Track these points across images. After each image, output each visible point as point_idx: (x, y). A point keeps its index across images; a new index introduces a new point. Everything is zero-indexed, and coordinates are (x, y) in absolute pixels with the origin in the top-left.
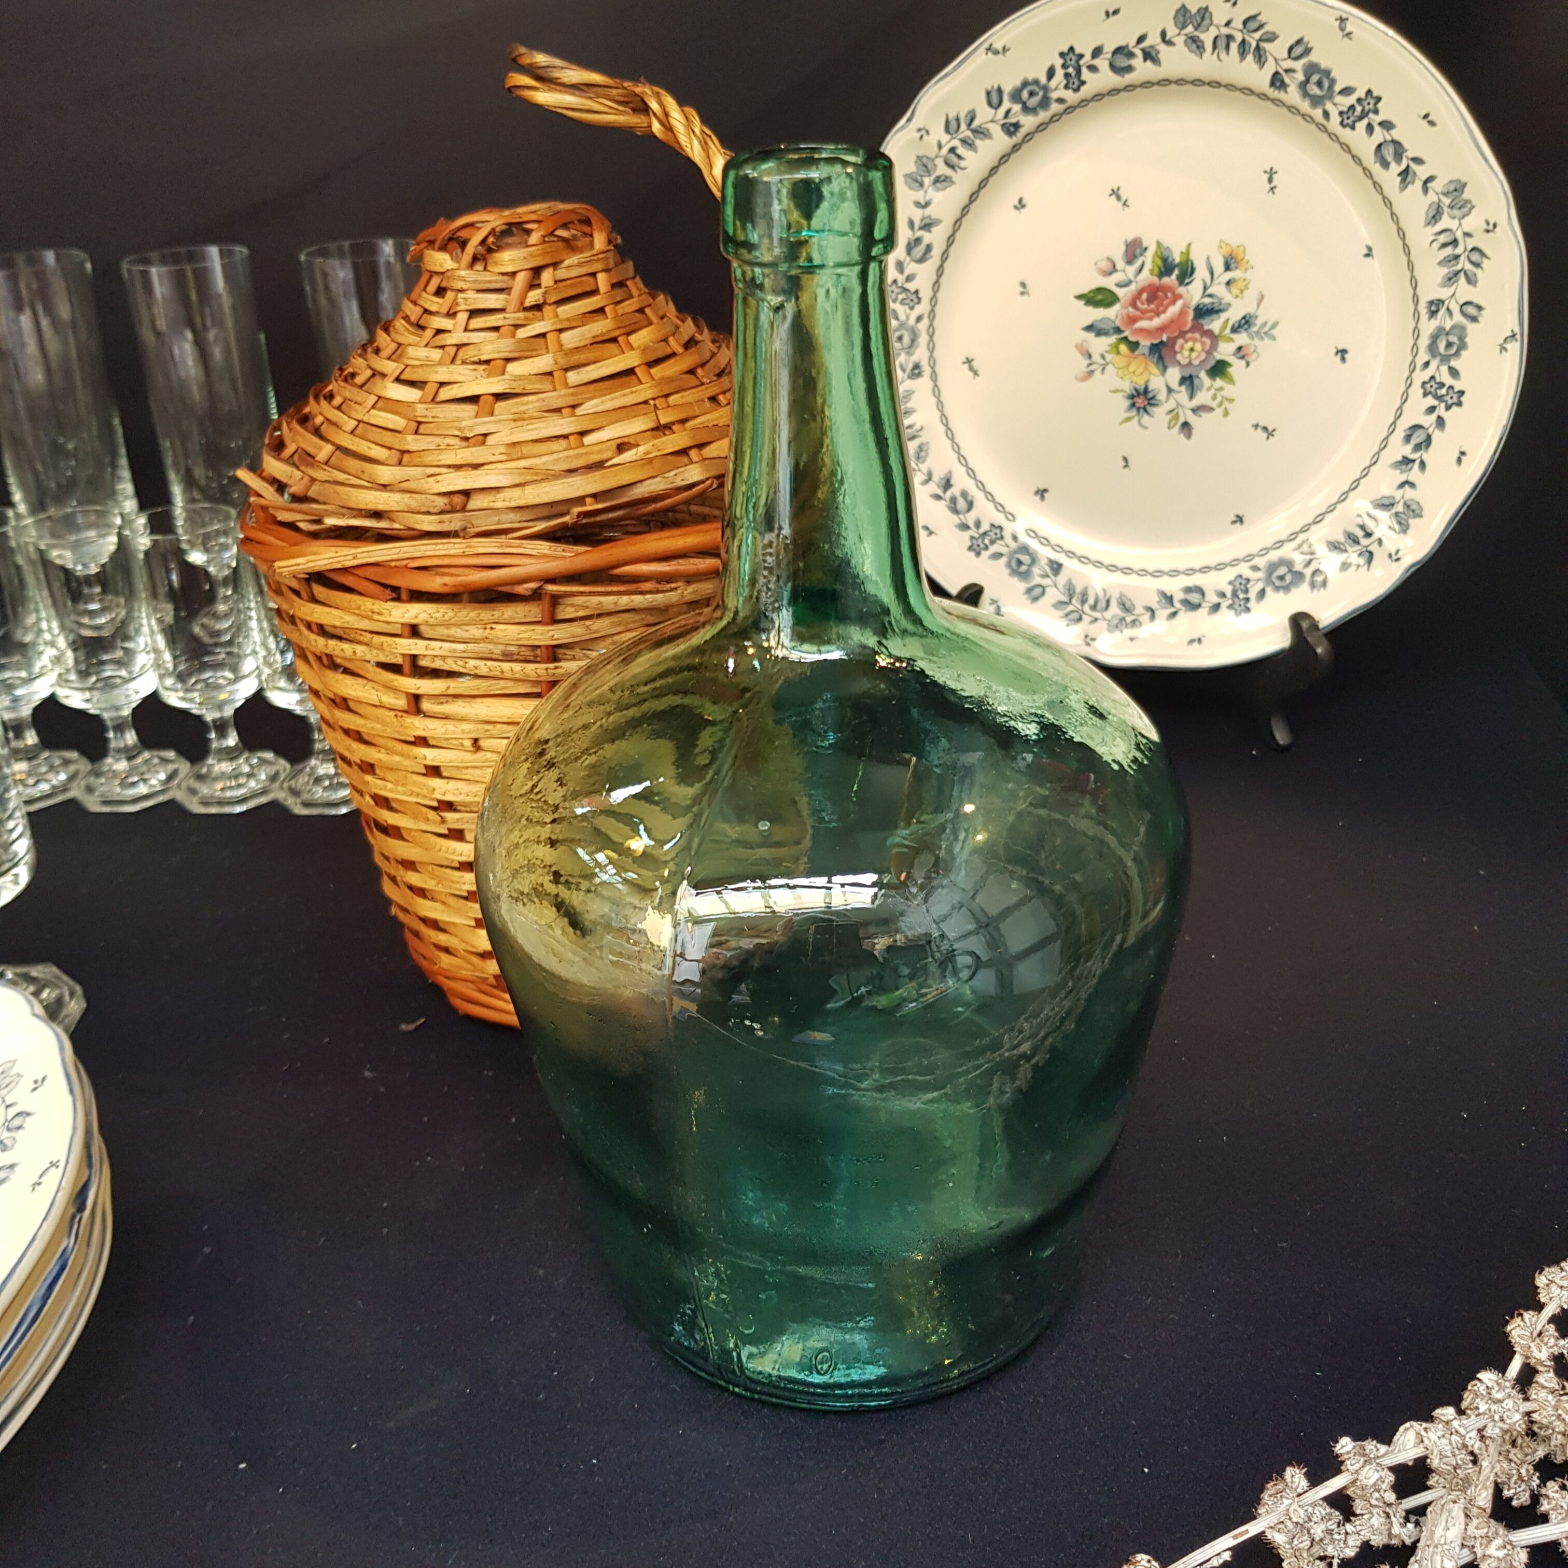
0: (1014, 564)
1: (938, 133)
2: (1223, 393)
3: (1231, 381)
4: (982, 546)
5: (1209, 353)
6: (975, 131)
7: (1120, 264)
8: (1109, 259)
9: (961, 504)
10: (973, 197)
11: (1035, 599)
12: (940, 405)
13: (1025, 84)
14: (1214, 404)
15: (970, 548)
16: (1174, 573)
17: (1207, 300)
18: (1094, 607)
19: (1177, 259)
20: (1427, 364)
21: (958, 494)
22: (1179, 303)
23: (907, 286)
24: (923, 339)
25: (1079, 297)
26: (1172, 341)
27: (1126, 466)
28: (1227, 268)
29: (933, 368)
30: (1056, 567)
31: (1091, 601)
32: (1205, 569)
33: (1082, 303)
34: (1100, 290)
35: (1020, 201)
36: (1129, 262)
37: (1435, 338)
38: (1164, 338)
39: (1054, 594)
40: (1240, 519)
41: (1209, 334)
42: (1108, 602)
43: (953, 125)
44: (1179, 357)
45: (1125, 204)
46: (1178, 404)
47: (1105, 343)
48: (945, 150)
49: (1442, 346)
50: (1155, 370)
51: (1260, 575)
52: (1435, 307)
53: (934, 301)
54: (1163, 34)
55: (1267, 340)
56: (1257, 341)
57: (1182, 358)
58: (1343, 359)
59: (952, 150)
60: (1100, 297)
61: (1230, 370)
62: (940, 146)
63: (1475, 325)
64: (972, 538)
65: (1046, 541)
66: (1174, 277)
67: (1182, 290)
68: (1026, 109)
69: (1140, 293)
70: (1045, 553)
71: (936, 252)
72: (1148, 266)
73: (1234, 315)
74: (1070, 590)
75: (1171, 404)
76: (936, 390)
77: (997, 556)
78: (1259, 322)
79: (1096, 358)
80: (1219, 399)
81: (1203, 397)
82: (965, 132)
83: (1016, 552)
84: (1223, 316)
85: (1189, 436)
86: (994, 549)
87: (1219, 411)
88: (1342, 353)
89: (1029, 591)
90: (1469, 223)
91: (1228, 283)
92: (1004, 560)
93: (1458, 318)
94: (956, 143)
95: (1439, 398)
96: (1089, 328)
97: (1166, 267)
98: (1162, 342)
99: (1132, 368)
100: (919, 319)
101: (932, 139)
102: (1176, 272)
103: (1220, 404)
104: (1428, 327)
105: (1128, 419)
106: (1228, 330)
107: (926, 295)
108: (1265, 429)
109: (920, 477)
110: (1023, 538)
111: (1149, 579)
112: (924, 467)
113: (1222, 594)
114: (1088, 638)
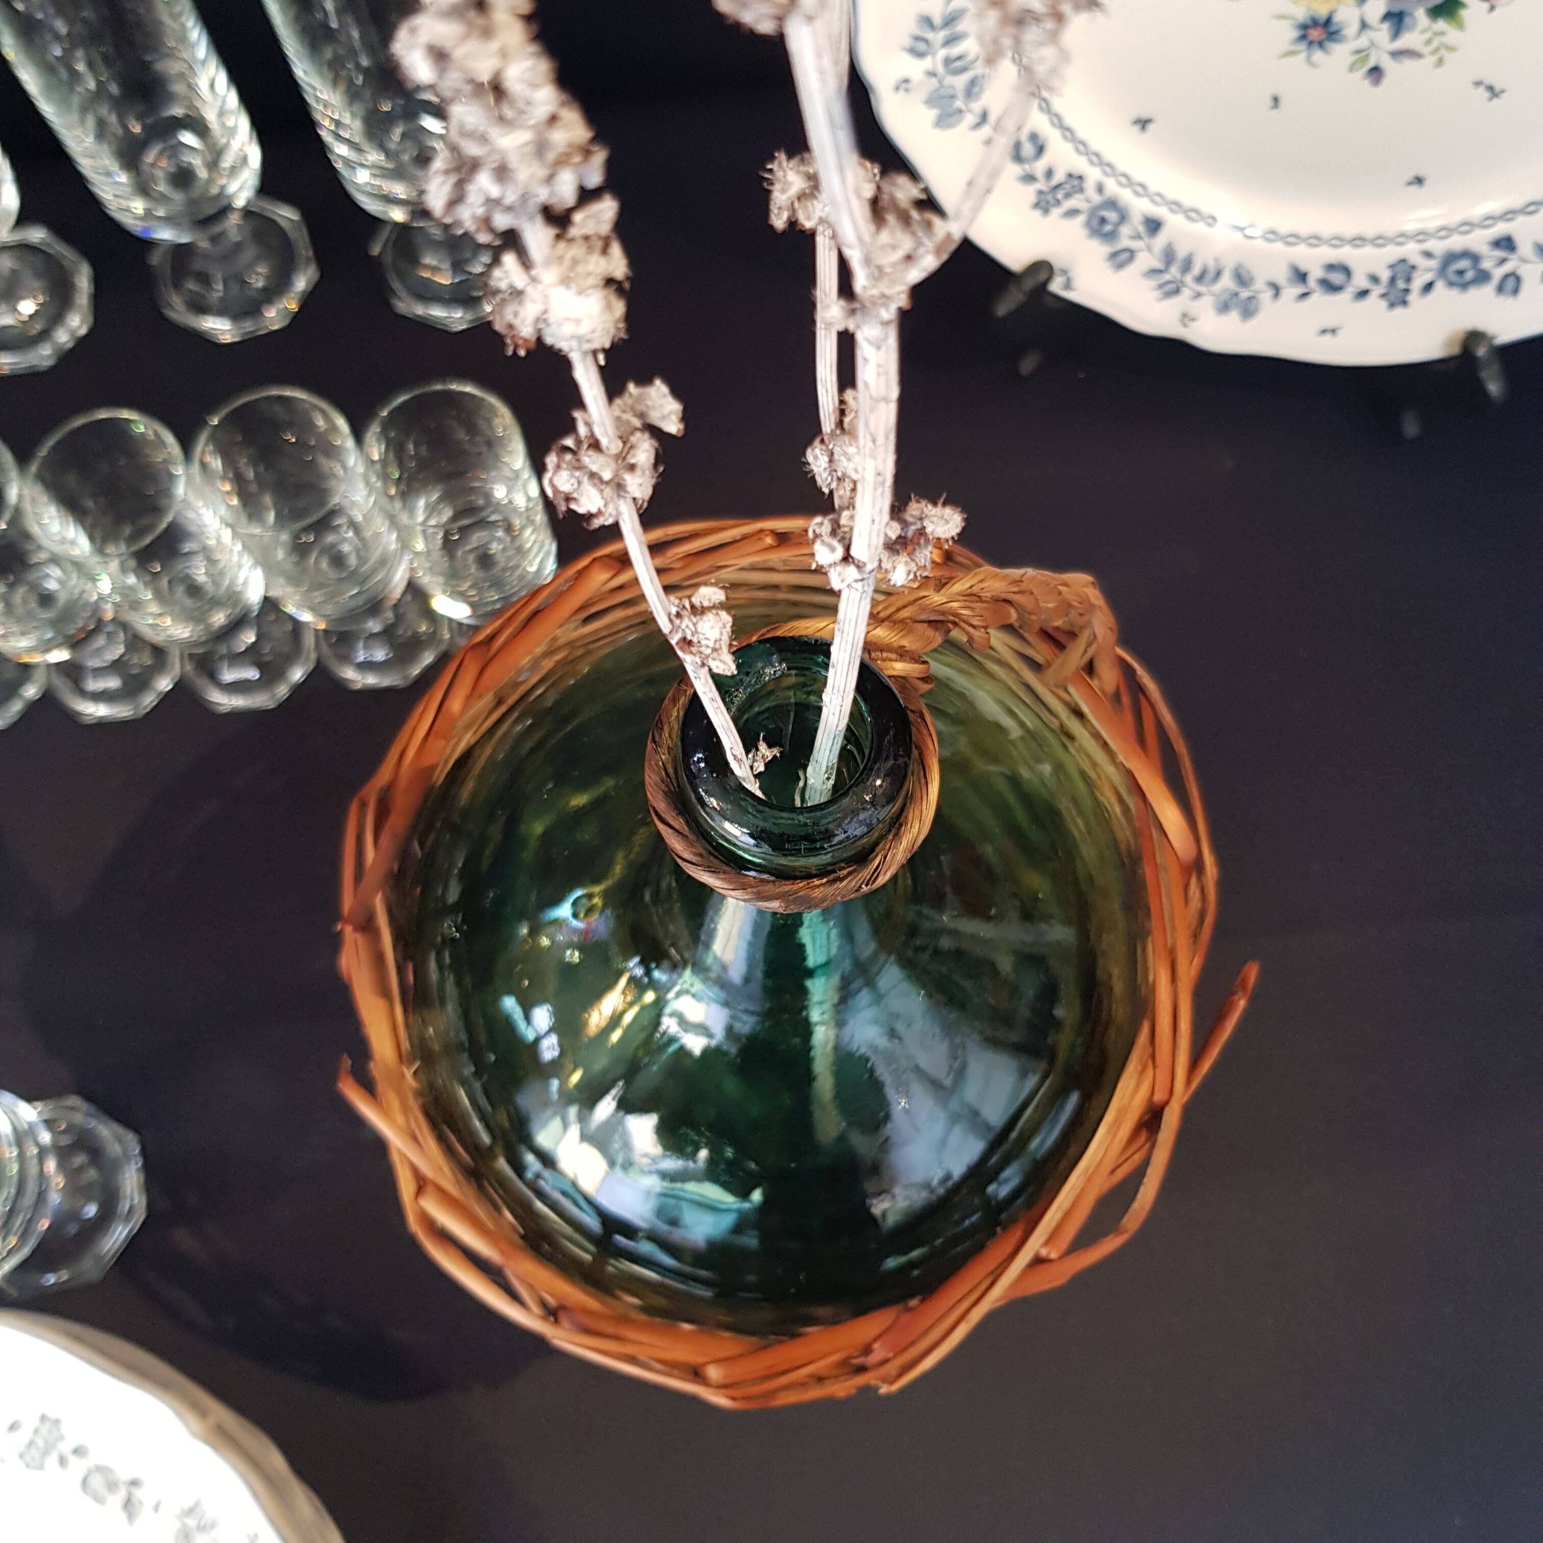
0: (1095, 222)
2: (1444, 39)
3: (1460, 26)
4: (1052, 202)
9: (1028, 149)
11: (1121, 266)
14: (1425, 50)
15: (1037, 205)
16: (1315, 240)
18: (1200, 279)
21: (1023, 136)
27: (1275, 107)
30: (1154, 226)
31: (1196, 270)
32: (1358, 242)
39: (1146, 260)
40: (1419, 181)
42: (1219, 273)
46: (1372, 44)
51: (1433, 264)
64: (1040, 192)
65: (1141, 189)
70: (1140, 207)
74: (1169, 256)
75: (1363, 42)
77: (1073, 213)
80: (1435, 44)
81: (1411, 40)
83: (1099, 207)
85: (1376, 83)
86: (1068, 204)
87: (1431, 60)
89: (1114, 255)
92: (1081, 219)
103: (1435, 51)
105: (1291, 53)
108: (1490, 88)
109: (970, 119)
110: (1112, 187)
111: (1279, 246)
112: (977, 106)
113: (1375, 279)
114: (1186, 318)
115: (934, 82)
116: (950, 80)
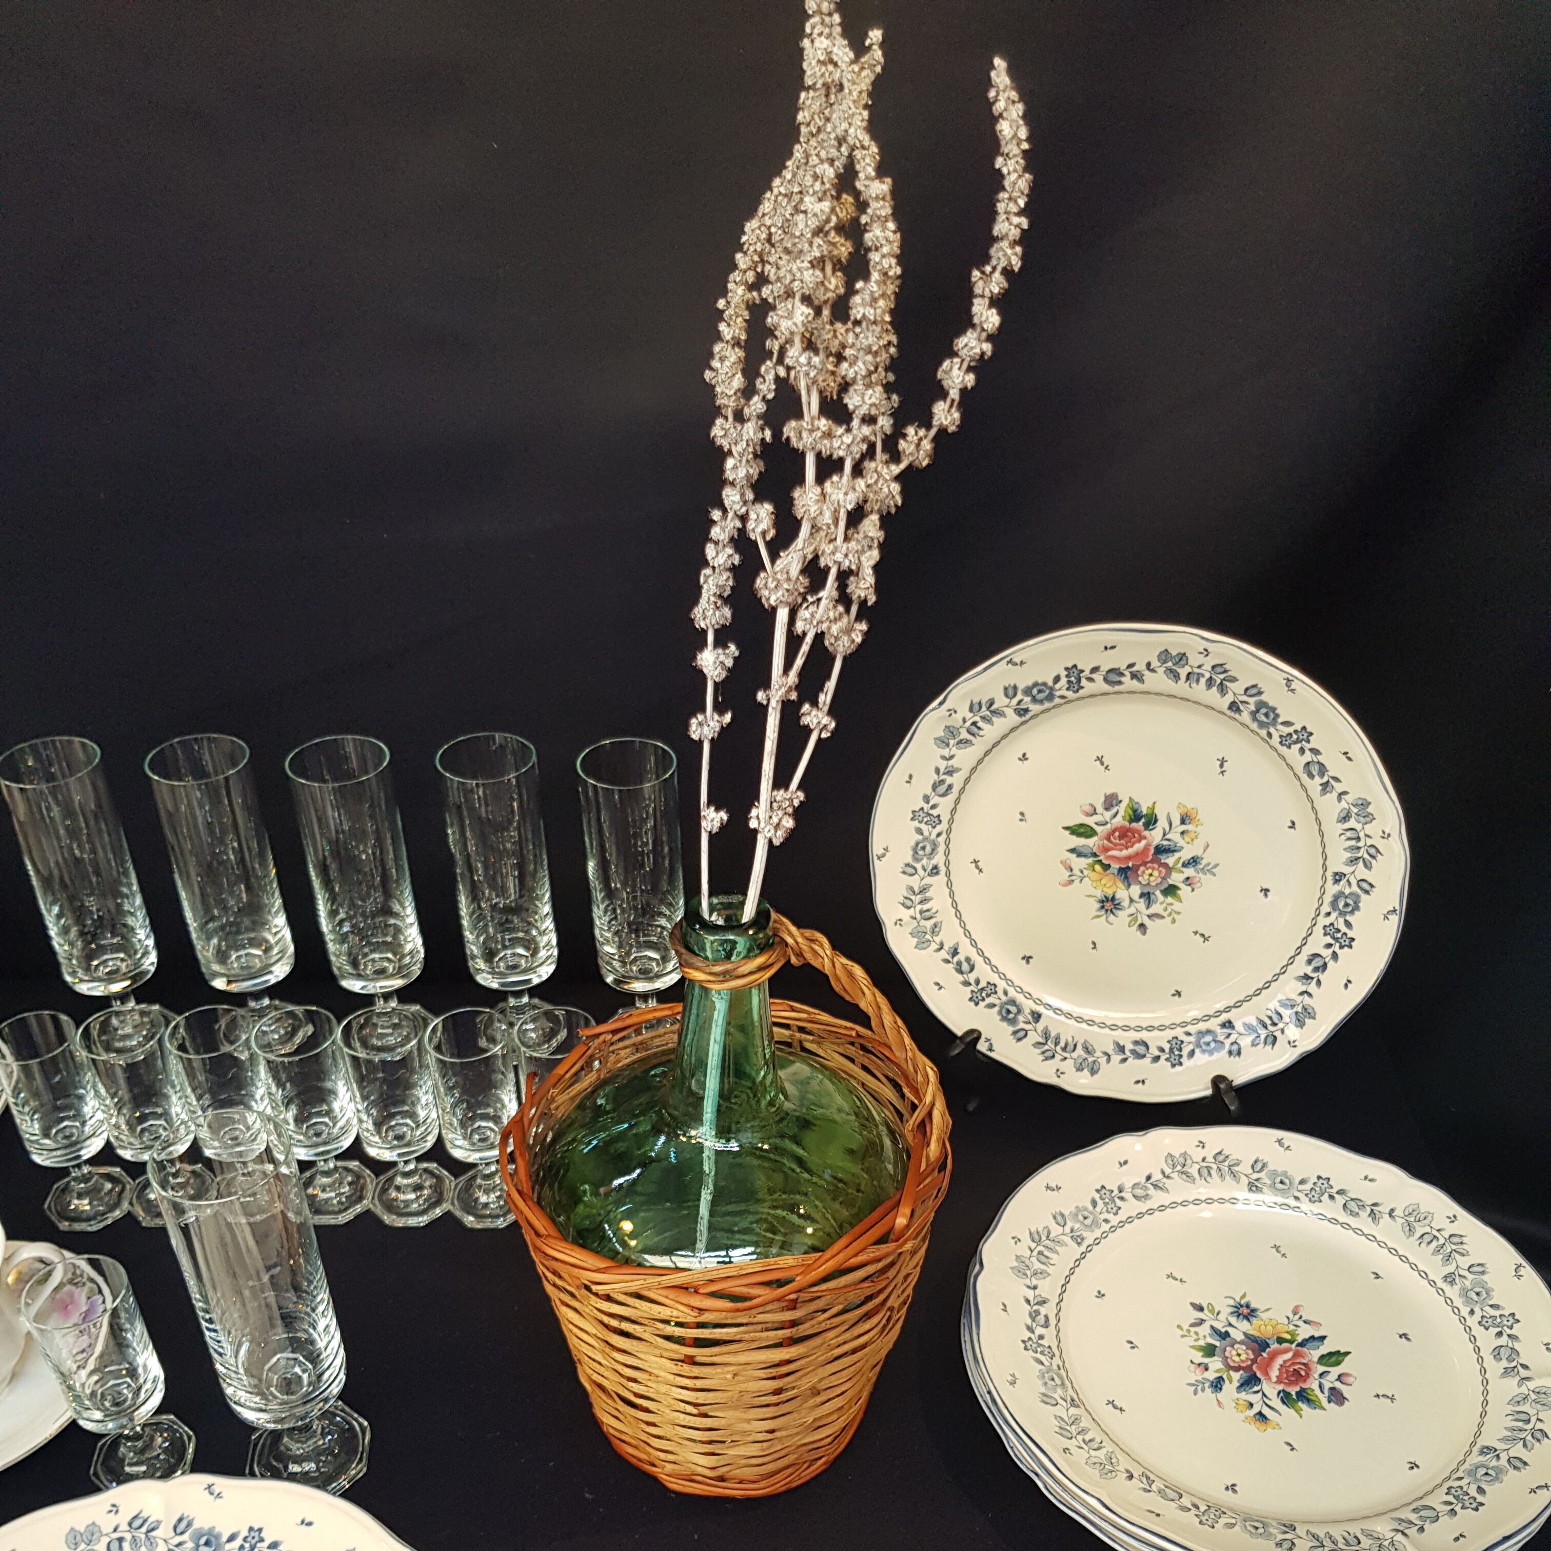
0: (1004, 1012)
1: (964, 712)
2: (1173, 907)
3: (1179, 900)
4: (980, 998)
5: (1164, 879)
6: (993, 712)
7: (1100, 809)
8: (1091, 805)
9: (965, 967)
10: (987, 753)
11: (1019, 1040)
12: (952, 894)
13: (1036, 684)
14: (1165, 914)
15: (971, 999)
16: (1126, 1028)
17: (1165, 843)
18: (1064, 1049)
19: (1145, 812)
20: (1328, 914)
21: (963, 960)
22: (1143, 842)
23: (931, 812)
24: (941, 848)
25: (1066, 828)
26: (1135, 869)
27: (1095, 948)
28: (1183, 822)
29: (947, 868)
30: (1037, 1017)
31: (1062, 1044)
32: (1150, 1029)
33: (1067, 832)
34: (1082, 825)
35: (1024, 755)
36: (1107, 809)
37: (1336, 898)
38: (1130, 865)
39: (1034, 1037)
40: (1178, 994)
41: (1166, 865)
42: (1075, 1046)
43: (976, 707)
44: (1140, 879)
45: (1107, 768)
46: (1138, 911)
47: (1084, 862)
48: (968, 724)
49: (1341, 904)
50: (1120, 885)
51: (1191, 1039)
52: (1338, 877)
53: (951, 821)
54: (1148, 665)
55: (1208, 875)
56: (1201, 875)
57: (1144, 879)
58: (1266, 895)
59: (974, 724)
60: (1082, 830)
61: (1179, 892)
62: (964, 721)
63: (1367, 896)
64: (972, 991)
65: (1029, 996)
66: (1141, 823)
67: (1146, 833)
68: (1034, 700)
69: (1114, 831)
70: (1028, 1005)
71: (955, 790)
72: (1121, 813)
73: (1186, 855)
74: (1046, 1034)
75: (1132, 910)
76: (949, 884)
77: (992, 1006)
78: (1204, 862)
79: (1076, 871)
80: (1169, 910)
81: (1155, 908)
82: (985, 712)
83: (1006, 1003)
84: (1177, 855)
85: (1144, 933)
86: (988, 1000)
87: (1169, 919)
88: (1266, 891)
89: (1015, 1033)
90: (1369, 829)
91: (1183, 833)
92: (997, 1009)
93: (1354, 888)
94: (977, 719)
95: (1336, 939)
96: (1072, 851)
97: (1136, 816)
98: (1128, 868)
99: (1103, 882)
100: (939, 835)
101: (958, 717)
102: (1143, 820)
103: (1170, 915)
104: (1332, 889)
105: (1098, 917)
106: (1180, 865)
107: (945, 818)
108: (1203, 935)
109: (934, 946)
110: (1012, 993)
111: (1107, 1031)
112: (937, 939)
113: (1162, 1050)
114: (1059, 1073)
115: (915, 923)
116: (923, 923)
